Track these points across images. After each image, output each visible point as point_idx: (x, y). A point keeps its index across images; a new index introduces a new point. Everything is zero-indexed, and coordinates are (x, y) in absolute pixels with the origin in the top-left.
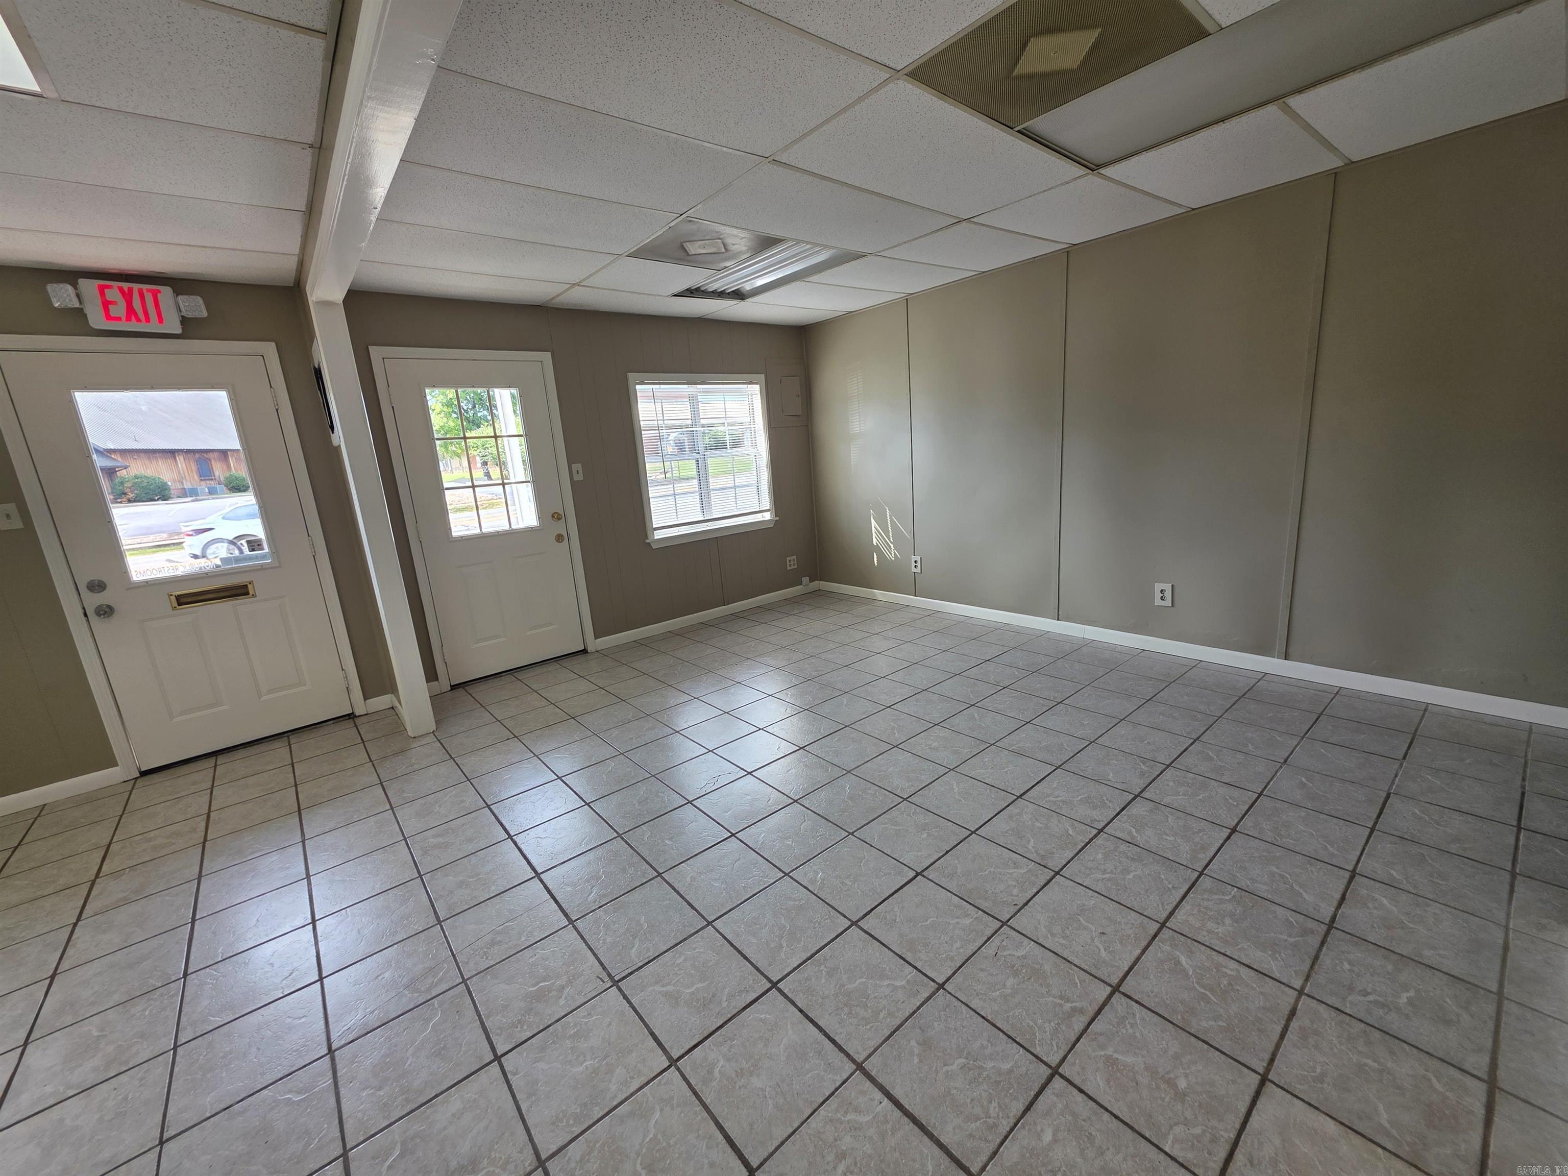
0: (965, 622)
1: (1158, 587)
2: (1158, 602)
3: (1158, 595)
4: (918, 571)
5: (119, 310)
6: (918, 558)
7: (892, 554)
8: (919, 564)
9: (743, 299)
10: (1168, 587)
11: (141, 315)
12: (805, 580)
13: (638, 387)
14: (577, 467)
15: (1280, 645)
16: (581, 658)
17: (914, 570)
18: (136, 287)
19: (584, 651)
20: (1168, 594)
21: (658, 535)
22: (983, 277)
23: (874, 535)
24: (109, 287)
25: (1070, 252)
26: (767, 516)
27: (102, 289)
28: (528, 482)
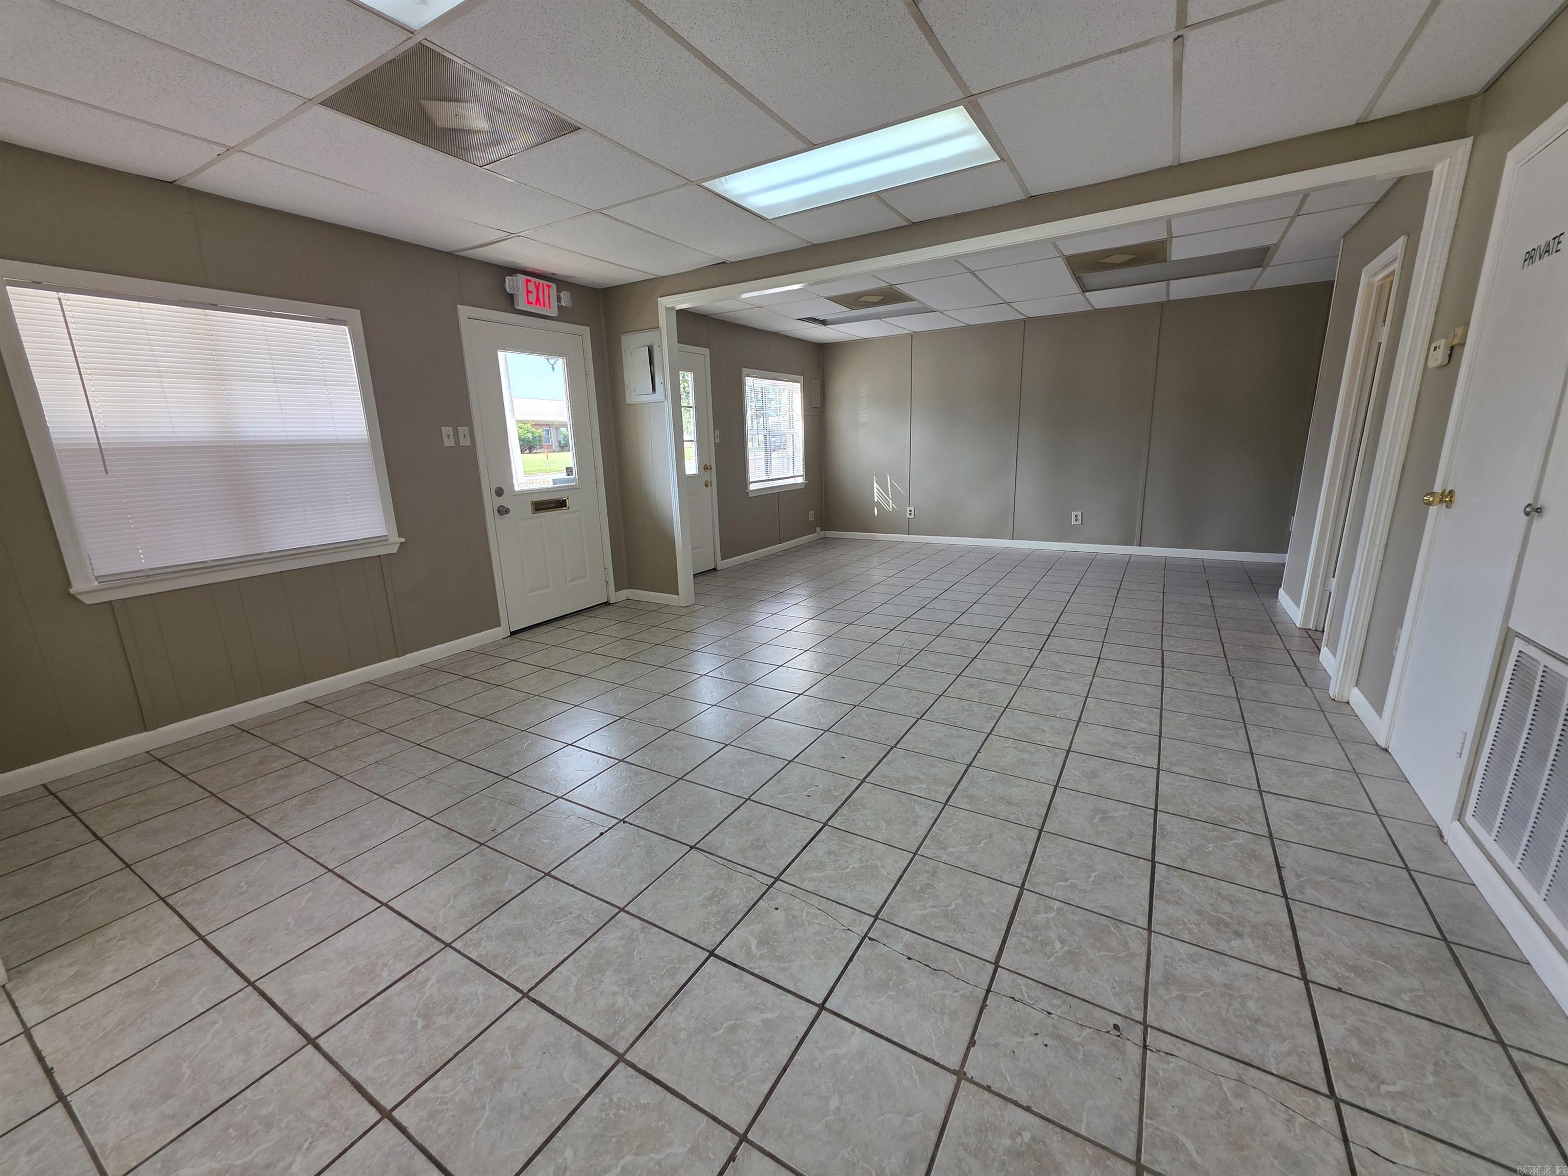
0: (948, 548)
1: (1074, 514)
2: (1073, 522)
3: (1073, 518)
4: (912, 516)
5: (532, 298)
6: (912, 509)
7: (890, 506)
8: (913, 512)
9: (825, 325)
10: (1079, 514)
11: (542, 303)
12: (818, 529)
13: (746, 378)
14: (717, 432)
15: (1137, 540)
16: (712, 574)
17: (908, 516)
18: (542, 282)
19: (715, 569)
20: (1079, 517)
21: (753, 487)
22: (969, 329)
23: (876, 494)
24: (530, 281)
25: (1027, 323)
26: (800, 480)
27: (528, 281)
28: (693, 441)
